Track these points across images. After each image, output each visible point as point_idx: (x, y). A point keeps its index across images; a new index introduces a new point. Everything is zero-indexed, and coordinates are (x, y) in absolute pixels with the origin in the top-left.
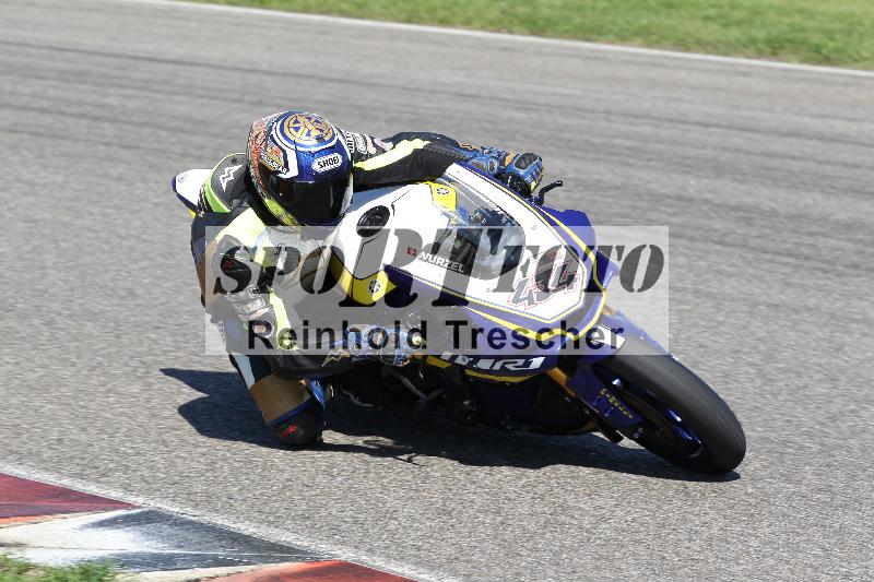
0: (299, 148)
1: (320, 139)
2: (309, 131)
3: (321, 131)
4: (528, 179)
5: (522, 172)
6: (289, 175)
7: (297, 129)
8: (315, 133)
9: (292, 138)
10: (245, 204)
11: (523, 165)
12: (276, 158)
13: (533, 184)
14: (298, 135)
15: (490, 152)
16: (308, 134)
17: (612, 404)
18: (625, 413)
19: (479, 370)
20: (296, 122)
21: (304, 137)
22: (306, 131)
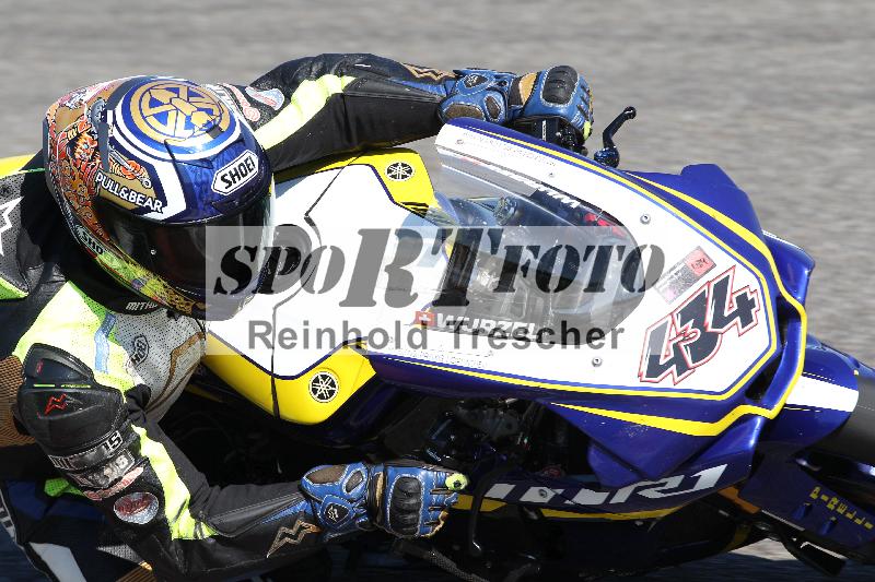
0: (178, 157)
1: (212, 129)
2: (188, 118)
3: (209, 112)
4: (576, 119)
5: (562, 109)
6: (168, 212)
7: (162, 118)
8: (200, 119)
9: (161, 139)
10: (56, 276)
11: (561, 94)
12: (135, 185)
13: (587, 126)
14: (168, 129)
15: (481, 80)
16: (189, 125)
17: (834, 512)
18: (858, 522)
19: (579, 508)
20: (154, 103)
21: (181, 131)
22: (182, 119)
